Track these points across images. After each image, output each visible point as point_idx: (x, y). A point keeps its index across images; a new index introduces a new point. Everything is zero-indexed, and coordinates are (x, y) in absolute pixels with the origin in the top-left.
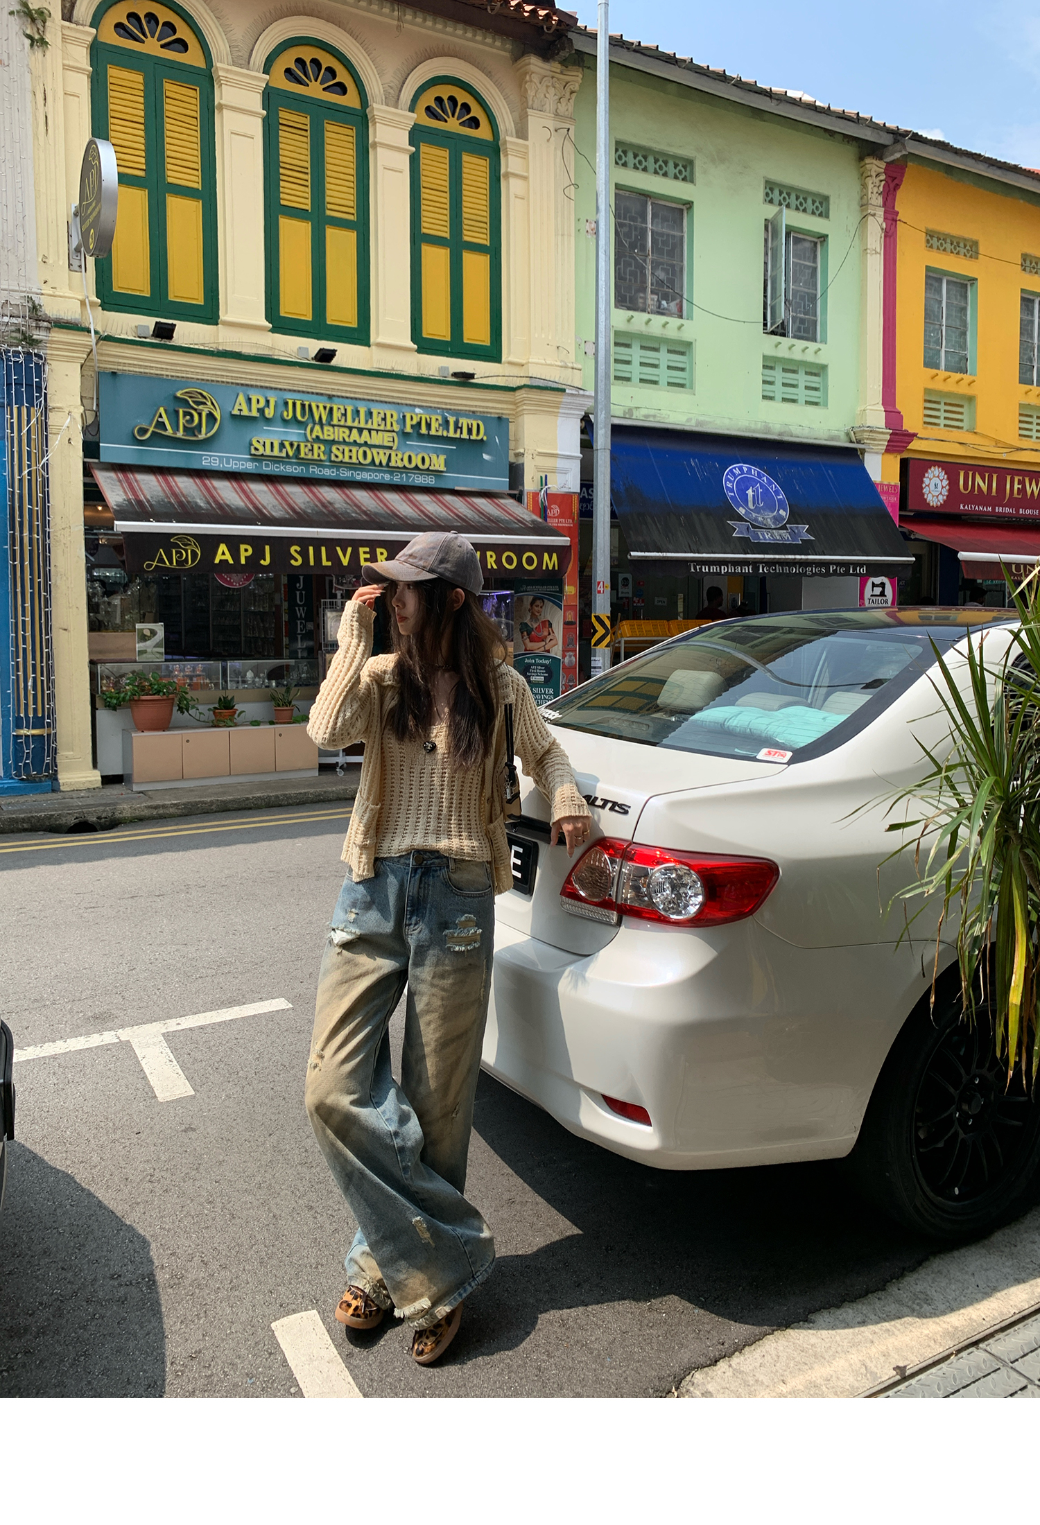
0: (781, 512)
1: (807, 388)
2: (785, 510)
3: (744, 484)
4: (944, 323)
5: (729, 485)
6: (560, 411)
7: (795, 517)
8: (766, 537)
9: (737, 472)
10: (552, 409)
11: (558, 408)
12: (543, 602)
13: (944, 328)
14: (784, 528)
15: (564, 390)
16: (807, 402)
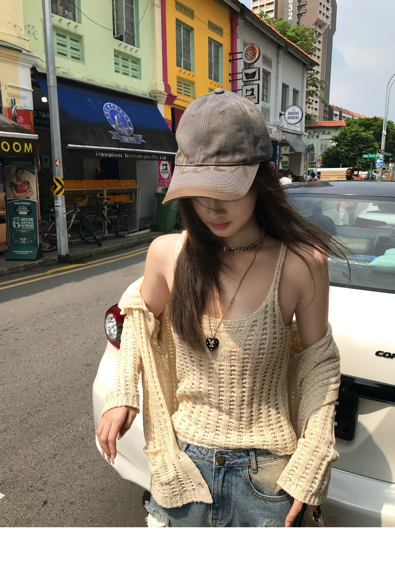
0: (130, 128)
1: (132, 69)
2: (131, 127)
3: (113, 113)
4: (182, 47)
5: (107, 113)
6: (19, 63)
7: (136, 131)
8: (126, 140)
9: (109, 107)
10: (15, 61)
11: (18, 61)
12: (23, 171)
13: (182, 49)
14: (132, 136)
15: (21, 51)
16: (133, 76)
